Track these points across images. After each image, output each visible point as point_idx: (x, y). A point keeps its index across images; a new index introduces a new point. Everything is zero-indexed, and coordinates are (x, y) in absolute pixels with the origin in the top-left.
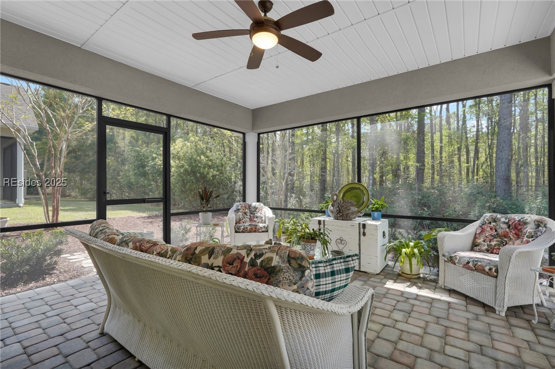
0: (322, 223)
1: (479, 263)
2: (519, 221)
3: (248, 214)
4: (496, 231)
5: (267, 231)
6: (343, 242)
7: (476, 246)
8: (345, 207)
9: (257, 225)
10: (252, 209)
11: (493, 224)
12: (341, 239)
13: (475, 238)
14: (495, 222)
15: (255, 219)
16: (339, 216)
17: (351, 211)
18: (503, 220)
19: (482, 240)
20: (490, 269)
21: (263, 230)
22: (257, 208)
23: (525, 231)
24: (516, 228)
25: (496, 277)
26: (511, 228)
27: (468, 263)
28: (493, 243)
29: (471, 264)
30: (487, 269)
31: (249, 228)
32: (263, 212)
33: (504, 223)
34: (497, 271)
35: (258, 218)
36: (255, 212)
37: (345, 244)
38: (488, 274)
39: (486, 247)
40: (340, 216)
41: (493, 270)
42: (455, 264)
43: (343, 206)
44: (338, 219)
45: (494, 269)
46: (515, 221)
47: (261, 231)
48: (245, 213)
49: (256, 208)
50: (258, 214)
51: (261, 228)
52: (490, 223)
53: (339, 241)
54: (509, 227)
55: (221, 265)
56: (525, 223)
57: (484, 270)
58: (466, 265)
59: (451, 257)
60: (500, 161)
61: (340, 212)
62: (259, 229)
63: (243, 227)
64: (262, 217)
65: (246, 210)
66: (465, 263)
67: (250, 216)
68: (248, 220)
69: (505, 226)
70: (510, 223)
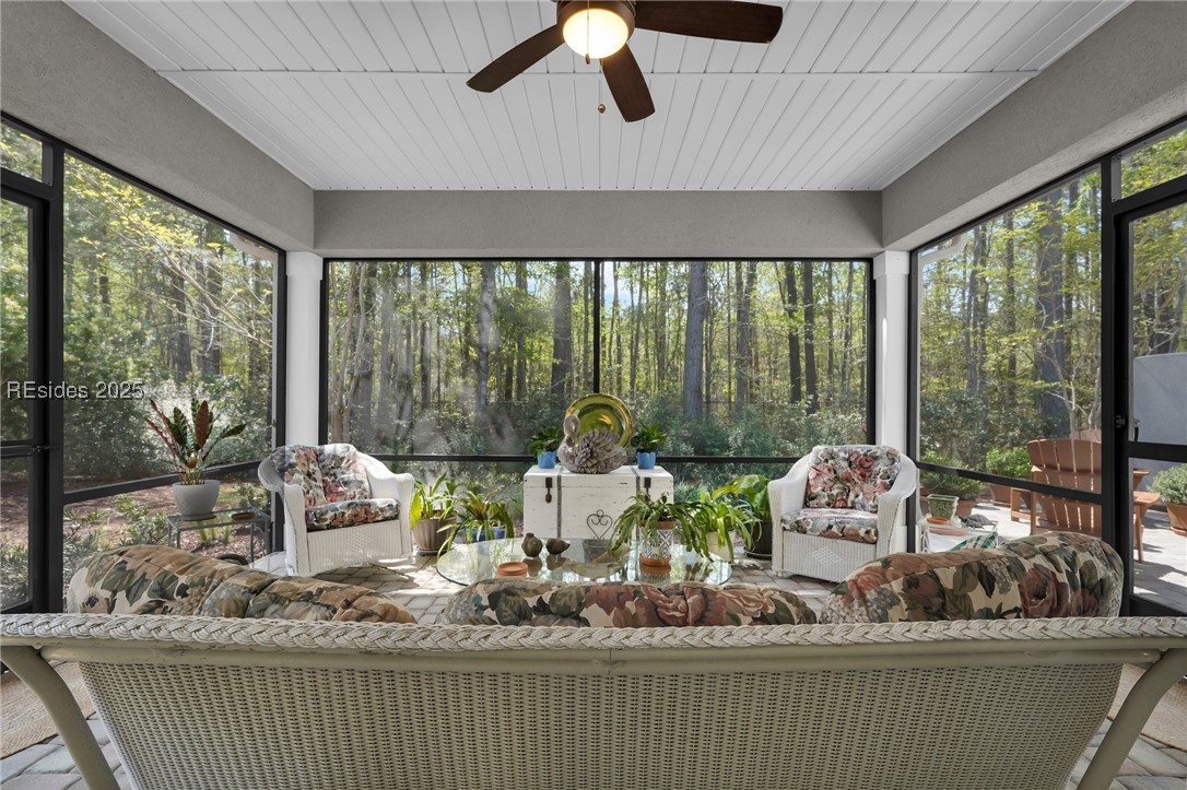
0: (555, 483)
1: (848, 526)
2: (865, 455)
3: (318, 475)
4: (835, 472)
5: (396, 517)
6: (604, 521)
7: (813, 499)
8: (603, 445)
9: (369, 505)
10: (327, 462)
11: (831, 462)
12: (600, 514)
13: (808, 485)
14: (833, 458)
15: (340, 489)
16: (589, 464)
17: (612, 454)
18: (842, 454)
19: (820, 488)
20: (868, 532)
21: (388, 514)
22: (342, 459)
23: (877, 469)
24: (861, 466)
25: (875, 543)
26: (854, 466)
27: (830, 527)
28: (835, 492)
29: (835, 529)
30: (862, 532)
31: (348, 513)
32: (360, 469)
33: (845, 459)
34: (876, 534)
35: (351, 485)
36: (338, 471)
37: (609, 525)
38: (864, 541)
39: (827, 499)
40: (593, 466)
41: (873, 533)
42: (805, 533)
43: (598, 444)
44: (585, 473)
45: (873, 531)
46: (859, 456)
47: (380, 518)
48: (309, 475)
49: (339, 460)
50: (349, 475)
51: (382, 510)
52: (827, 461)
53: (596, 519)
54: (850, 464)
55: (1019, 603)
56: (875, 458)
57: (858, 535)
58: (827, 533)
59: (797, 522)
60: (690, 362)
61: (591, 457)
62: (376, 514)
63: (330, 514)
64: (361, 482)
65: (312, 466)
66: (824, 528)
67: (323, 481)
68: (321, 492)
69: (845, 464)
70: (852, 459)
